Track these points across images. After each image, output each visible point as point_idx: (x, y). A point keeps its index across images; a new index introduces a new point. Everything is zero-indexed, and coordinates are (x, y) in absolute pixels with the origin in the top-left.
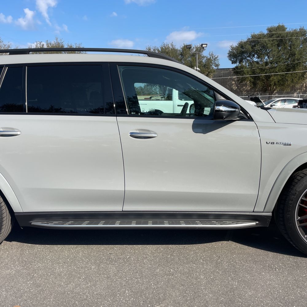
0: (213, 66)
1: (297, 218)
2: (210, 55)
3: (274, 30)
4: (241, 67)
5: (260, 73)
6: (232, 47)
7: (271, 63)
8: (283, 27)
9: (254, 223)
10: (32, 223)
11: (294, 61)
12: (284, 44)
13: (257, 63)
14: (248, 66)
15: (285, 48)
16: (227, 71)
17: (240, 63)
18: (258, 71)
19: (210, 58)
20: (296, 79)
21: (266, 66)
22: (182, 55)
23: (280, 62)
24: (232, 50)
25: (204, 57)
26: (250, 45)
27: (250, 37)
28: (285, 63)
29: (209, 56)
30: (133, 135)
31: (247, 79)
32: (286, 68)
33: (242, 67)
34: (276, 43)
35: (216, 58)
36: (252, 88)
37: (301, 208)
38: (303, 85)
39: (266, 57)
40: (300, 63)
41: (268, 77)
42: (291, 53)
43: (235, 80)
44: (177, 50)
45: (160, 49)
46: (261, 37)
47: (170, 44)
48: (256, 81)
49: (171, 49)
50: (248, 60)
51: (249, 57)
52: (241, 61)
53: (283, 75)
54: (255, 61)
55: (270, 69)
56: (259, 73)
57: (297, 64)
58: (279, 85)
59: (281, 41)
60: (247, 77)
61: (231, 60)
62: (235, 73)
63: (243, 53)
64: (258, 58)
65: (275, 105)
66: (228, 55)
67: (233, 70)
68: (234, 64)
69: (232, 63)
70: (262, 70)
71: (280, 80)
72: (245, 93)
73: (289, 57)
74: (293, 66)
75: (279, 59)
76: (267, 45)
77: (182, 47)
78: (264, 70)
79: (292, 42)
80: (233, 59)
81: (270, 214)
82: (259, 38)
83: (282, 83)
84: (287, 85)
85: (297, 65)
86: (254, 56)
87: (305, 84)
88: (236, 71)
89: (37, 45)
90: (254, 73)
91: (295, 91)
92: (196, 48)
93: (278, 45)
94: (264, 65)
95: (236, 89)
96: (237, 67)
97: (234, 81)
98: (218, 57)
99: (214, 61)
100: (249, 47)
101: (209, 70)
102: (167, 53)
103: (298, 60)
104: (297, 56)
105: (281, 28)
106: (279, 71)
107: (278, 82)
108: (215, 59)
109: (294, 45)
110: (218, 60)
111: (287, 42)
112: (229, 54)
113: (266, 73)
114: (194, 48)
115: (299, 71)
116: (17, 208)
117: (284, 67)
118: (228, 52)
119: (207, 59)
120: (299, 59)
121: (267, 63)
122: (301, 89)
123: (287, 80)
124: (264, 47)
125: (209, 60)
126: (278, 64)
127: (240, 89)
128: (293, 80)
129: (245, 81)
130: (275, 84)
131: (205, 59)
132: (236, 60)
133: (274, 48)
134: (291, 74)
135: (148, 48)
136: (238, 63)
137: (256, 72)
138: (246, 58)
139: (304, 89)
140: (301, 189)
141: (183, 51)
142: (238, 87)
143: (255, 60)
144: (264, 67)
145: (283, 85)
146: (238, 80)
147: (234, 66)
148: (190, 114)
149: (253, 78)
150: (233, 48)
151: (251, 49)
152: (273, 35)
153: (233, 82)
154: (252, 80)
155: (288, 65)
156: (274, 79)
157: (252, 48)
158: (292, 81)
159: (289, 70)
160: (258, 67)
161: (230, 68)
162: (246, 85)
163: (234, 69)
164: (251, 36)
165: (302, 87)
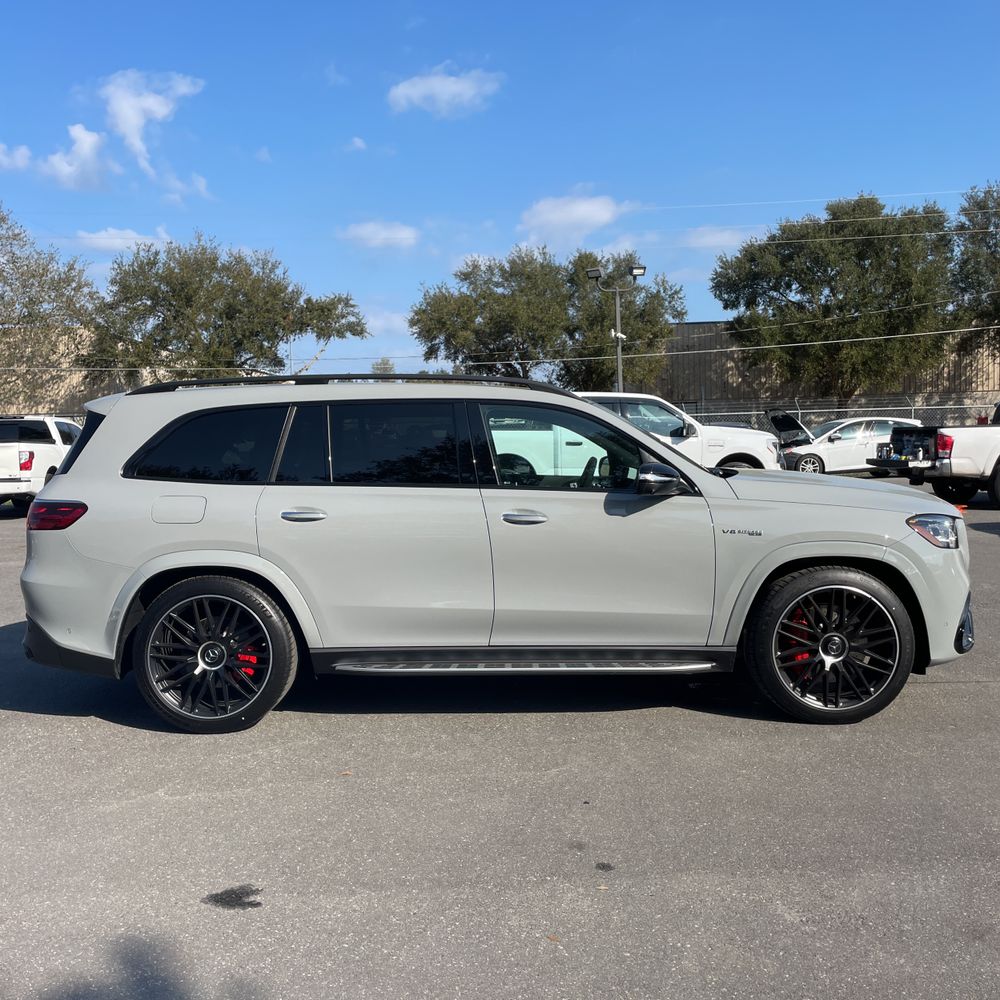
0: (667, 316)
1: (776, 654)
2: (657, 284)
3: (847, 213)
4: (751, 318)
5: (809, 339)
6: (722, 261)
7: (841, 309)
8: (873, 203)
9: (709, 665)
10: (337, 668)
11: (908, 302)
12: (877, 254)
13: (800, 306)
14: (774, 315)
15: (880, 265)
16: (710, 330)
17: (748, 306)
18: (802, 331)
19: (659, 291)
20: (919, 357)
21: (825, 317)
22: (571, 280)
23: (865, 305)
24: (722, 268)
25: (639, 289)
26: (776, 255)
27: (777, 232)
28: (881, 308)
29: (653, 285)
30: (508, 519)
31: (771, 355)
32: (886, 324)
33: (754, 320)
34: (853, 251)
35: (676, 292)
36: (788, 381)
37: (781, 637)
38: (941, 373)
39: (826, 291)
40: (926, 308)
41: (833, 351)
42: (899, 279)
43: (736, 356)
44: (558, 270)
45: (507, 266)
46: (808, 233)
47: (537, 250)
48: (797, 359)
49: (542, 264)
50: (772, 298)
51: (775, 288)
52: (751, 303)
53: (877, 345)
54: (793, 303)
55: (838, 325)
56: (806, 337)
57: (917, 311)
58: (868, 374)
59: (869, 243)
60: (770, 350)
61: (720, 297)
62: (733, 339)
63: (755, 277)
64: (803, 291)
65: (840, 438)
66: (711, 284)
67: (727, 329)
68: (732, 308)
69: (725, 307)
70: (815, 330)
71: (870, 359)
72: (767, 398)
73: (895, 291)
74: (906, 318)
75: (865, 297)
76: (826, 255)
77: (572, 259)
78: (820, 330)
79: (899, 246)
80: (726, 296)
81: (734, 649)
82: (802, 237)
83: (875, 368)
84: (892, 374)
85: (919, 316)
86: (789, 286)
87: (946, 370)
88: (737, 331)
89: (138, 253)
90: (789, 336)
91: (918, 390)
92: (615, 261)
93: (861, 256)
94: (819, 313)
95: (739, 385)
96: (739, 320)
97: (733, 359)
98: (681, 289)
99: (670, 302)
100: (773, 261)
101: (656, 329)
102: (529, 278)
103: (919, 299)
104: (917, 289)
105: (869, 206)
106: (864, 332)
107: (864, 364)
108: (672, 296)
109: (906, 255)
110: (681, 298)
111: (887, 247)
112: (714, 279)
113: (826, 338)
114: (608, 261)
115: (924, 334)
116: (315, 640)
117: (881, 320)
118: (710, 274)
119: (647, 297)
120: (924, 298)
121: (827, 310)
122: (934, 384)
123: (891, 359)
124: (819, 261)
125: (655, 298)
126: (861, 311)
127: (750, 385)
128: (906, 357)
129: (764, 361)
130: (855, 371)
131: (643, 295)
132: (737, 298)
133: (850, 265)
134: (902, 341)
135: (470, 264)
136: (742, 309)
137: (798, 336)
138: (765, 293)
139: (946, 383)
140: (779, 605)
141: (576, 271)
142: (744, 377)
143: (793, 300)
144: (818, 322)
145: (878, 373)
146: (744, 359)
147: (730, 315)
148: (600, 479)
149: (788, 353)
150: (725, 265)
151: (778, 268)
152: (843, 227)
153: (730, 364)
154: (787, 358)
155: (890, 315)
156: (852, 355)
157: (783, 264)
158: (906, 362)
159: (894, 330)
160: (801, 321)
161: (719, 322)
162: (768, 371)
163: (730, 325)
164: (778, 227)
165: (938, 378)
